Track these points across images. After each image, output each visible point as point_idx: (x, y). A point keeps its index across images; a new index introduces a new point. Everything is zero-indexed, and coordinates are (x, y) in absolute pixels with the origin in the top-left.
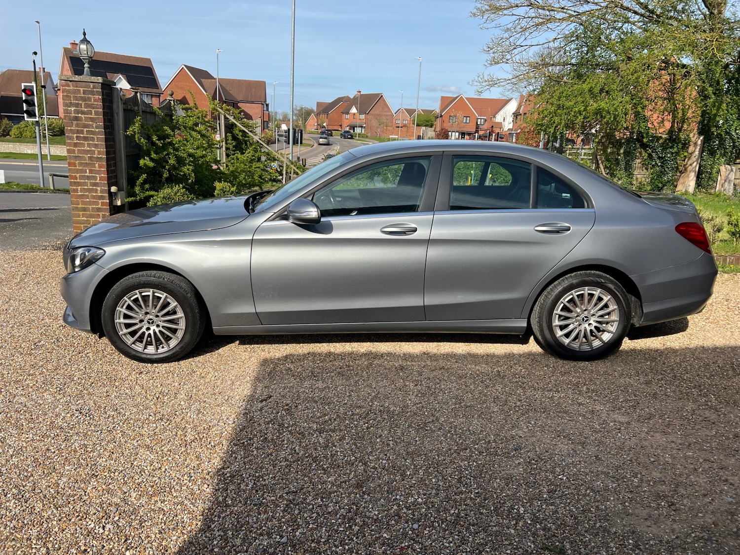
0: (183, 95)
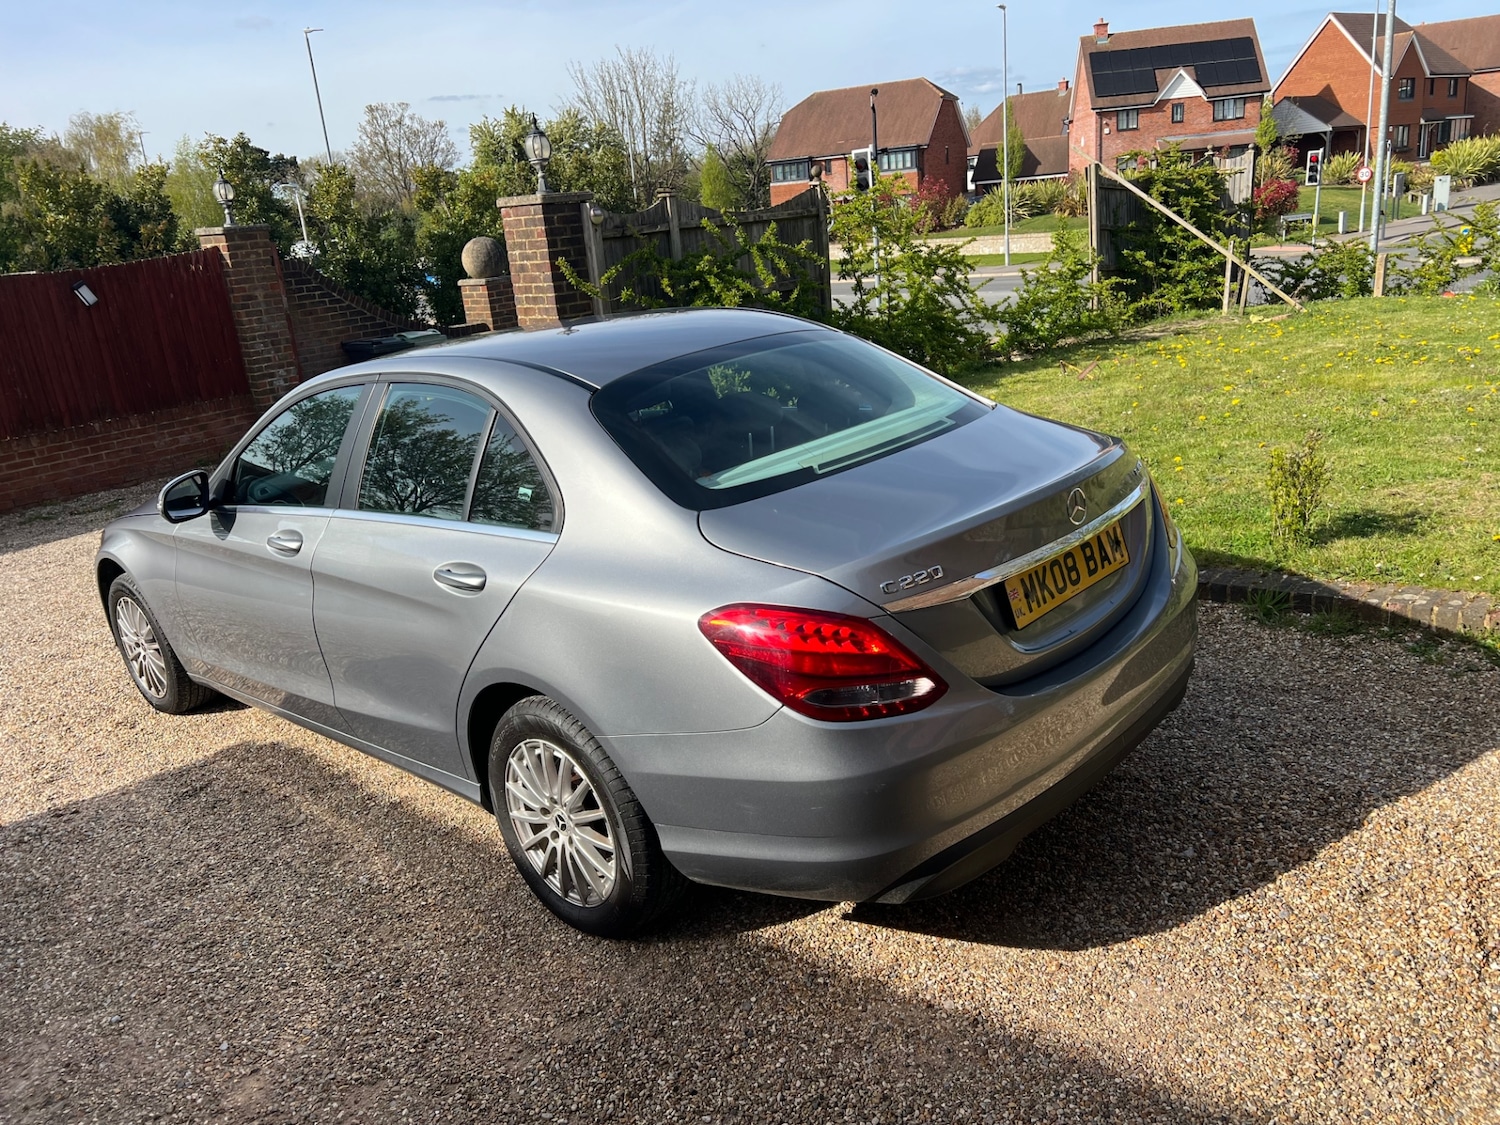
0: (1324, 84)
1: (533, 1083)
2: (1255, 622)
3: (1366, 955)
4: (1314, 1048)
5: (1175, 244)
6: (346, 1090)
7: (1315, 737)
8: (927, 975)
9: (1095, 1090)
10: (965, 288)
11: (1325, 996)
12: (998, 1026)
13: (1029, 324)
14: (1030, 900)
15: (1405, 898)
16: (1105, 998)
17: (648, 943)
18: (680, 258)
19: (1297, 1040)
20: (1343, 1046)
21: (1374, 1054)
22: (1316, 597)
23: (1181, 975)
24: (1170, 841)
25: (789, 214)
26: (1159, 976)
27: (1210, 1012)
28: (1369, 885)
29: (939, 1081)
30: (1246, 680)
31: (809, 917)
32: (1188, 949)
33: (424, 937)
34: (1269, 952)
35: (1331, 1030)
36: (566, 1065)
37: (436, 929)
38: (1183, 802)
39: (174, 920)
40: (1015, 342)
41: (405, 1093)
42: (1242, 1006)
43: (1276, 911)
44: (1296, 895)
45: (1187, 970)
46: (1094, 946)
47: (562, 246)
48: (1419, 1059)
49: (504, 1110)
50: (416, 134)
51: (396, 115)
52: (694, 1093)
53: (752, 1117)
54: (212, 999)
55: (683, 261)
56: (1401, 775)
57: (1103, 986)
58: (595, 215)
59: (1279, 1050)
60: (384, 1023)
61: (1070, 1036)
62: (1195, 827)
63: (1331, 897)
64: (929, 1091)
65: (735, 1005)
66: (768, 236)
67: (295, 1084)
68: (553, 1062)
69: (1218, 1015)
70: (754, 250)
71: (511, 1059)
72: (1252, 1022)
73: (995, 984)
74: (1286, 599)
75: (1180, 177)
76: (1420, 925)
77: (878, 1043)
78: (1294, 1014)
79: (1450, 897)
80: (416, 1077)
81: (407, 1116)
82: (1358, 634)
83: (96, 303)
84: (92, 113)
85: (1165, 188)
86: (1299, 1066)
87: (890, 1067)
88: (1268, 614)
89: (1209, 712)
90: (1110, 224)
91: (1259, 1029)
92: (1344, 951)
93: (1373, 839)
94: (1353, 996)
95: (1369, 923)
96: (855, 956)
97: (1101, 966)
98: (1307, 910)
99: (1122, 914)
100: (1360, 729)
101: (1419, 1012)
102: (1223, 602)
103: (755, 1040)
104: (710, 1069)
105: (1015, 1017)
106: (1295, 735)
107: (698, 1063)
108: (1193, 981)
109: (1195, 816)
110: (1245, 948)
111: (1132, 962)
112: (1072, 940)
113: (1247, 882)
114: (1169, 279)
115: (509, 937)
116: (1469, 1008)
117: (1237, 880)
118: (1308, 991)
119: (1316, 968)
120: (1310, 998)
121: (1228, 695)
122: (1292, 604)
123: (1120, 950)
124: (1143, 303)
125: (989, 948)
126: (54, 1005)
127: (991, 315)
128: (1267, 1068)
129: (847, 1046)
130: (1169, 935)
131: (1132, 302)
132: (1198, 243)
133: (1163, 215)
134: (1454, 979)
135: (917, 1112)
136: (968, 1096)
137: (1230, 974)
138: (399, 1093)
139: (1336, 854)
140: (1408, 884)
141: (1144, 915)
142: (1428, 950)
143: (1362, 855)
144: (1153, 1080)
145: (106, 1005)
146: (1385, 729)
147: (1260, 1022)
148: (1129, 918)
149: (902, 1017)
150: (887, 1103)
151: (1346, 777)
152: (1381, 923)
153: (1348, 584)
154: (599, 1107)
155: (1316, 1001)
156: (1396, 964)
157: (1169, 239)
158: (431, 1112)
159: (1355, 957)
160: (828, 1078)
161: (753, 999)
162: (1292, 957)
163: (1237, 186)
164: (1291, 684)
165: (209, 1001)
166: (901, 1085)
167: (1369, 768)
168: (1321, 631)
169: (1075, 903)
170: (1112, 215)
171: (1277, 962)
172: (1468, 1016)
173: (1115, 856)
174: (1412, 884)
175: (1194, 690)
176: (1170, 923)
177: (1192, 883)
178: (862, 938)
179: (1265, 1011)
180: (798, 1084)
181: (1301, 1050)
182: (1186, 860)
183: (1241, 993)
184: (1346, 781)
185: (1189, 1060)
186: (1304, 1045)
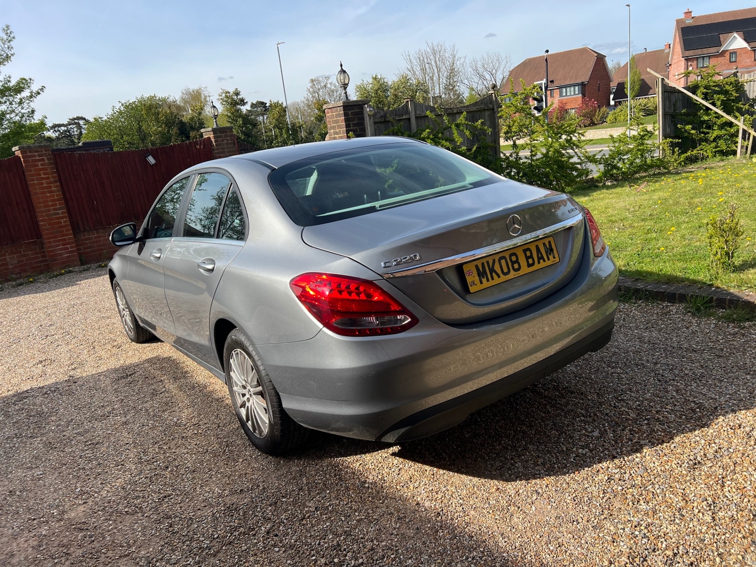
1: (203, 522)
2: (689, 314)
3: (684, 499)
4: (631, 549)
5: (710, 121)
6: (119, 516)
7: (702, 376)
8: (423, 488)
9: (490, 559)
10: (578, 146)
11: (649, 520)
12: (450, 518)
13: (615, 165)
14: (495, 453)
15: (721, 468)
16: (516, 509)
17: (291, 459)
18: (415, 131)
19: (622, 544)
20: (650, 550)
21: (667, 557)
22: (729, 300)
23: (565, 500)
24: (587, 426)
25: (477, 108)
26: (552, 500)
27: (575, 523)
28: (701, 459)
29: (405, 544)
30: (672, 344)
31: (375, 453)
32: (575, 486)
33: (189, 448)
34: (623, 492)
35: (645, 540)
36: (223, 515)
37: (196, 445)
38: (603, 406)
39: (87, 431)
40: (607, 175)
41: (144, 521)
42: (595, 521)
43: (637, 469)
44: (653, 461)
45: (569, 498)
46: (521, 480)
47: (353, 127)
48: (696, 563)
49: (184, 534)
50: (333, 92)
51: (324, 83)
52: (276, 535)
53: (299, 551)
54: (84, 468)
55: (416, 133)
56: (749, 399)
57: (518, 502)
58: (370, 111)
59: (608, 548)
60: (151, 486)
61: (488, 528)
62: (605, 420)
63: (673, 464)
64: (397, 548)
65: (318, 494)
66: (461, 119)
67: (99, 511)
68: (217, 513)
69: (579, 525)
70: (453, 126)
71: (199, 509)
72: (598, 531)
73: (457, 495)
74: (711, 300)
75: (714, 84)
76: (725, 484)
77: (381, 520)
78: (626, 529)
79: (750, 469)
80: (153, 514)
81: (139, 531)
82: (752, 321)
83: (155, 164)
84: (191, 88)
85: (705, 90)
86: (618, 559)
87: (382, 533)
88: (698, 310)
89: (643, 360)
90: (671, 111)
91: (601, 535)
92: (671, 496)
93: (715, 434)
94: (667, 522)
95: (693, 481)
96: (390, 475)
97: (521, 491)
98: (656, 470)
99: (544, 464)
100: (733, 373)
101: (706, 535)
102: (674, 303)
103: (319, 512)
104: (290, 524)
105: (461, 514)
106: (690, 374)
107: (285, 521)
108: (571, 504)
109: (607, 414)
110: (610, 488)
111: (540, 491)
112: (510, 476)
113: (625, 452)
114: (706, 140)
115: (227, 451)
116: (740, 536)
117: (619, 450)
118: (640, 516)
119: (650, 504)
120: (639, 520)
121: (657, 352)
122: (714, 304)
123: (535, 484)
124: (689, 154)
125: (463, 477)
126: (20, 465)
127: (592, 159)
128: (597, 558)
129: (365, 520)
130: (567, 478)
131: (683, 153)
132: (724, 120)
133: (703, 105)
134: (736, 518)
135: (385, 559)
136: (417, 554)
137: (595, 503)
138: (141, 520)
139: (686, 441)
140: (726, 460)
141: (556, 466)
142: (725, 500)
143: (703, 442)
144: (526, 557)
145: (40, 466)
146: (749, 374)
147: (604, 531)
148: (547, 467)
149: (401, 508)
150: (372, 552)
151: (712, 398)
152: (700, 481)
153: (751, 293)
154: (228, 537)
155: (642, 522)
156: (701, 506)
157: (706, 118)
158: (151, 531)
159: (677, 500)
160: (348, 535)
161: (328, 492)
162: (636, 496)
163: (752, 89)
164: (699, 347)
165: (82, 469)
166: (384, 544)
167: (730, 394)
168: (729, 319)
169: (519, 456)
170: (672, 106)
171: (627, 498)
172: (738, 540)
173: (552, 433)
174: (729, 460)
175: (638, 348)
176: (570, 471)
177: (591, 451)
178: (397, 466)
179: (608, 525)
180: (331, 537)
181: (622, 550)
182: (592, 438)
183: (598, 514)
184: (711, 401)
185: (551, 548)
186: (625, 547)
